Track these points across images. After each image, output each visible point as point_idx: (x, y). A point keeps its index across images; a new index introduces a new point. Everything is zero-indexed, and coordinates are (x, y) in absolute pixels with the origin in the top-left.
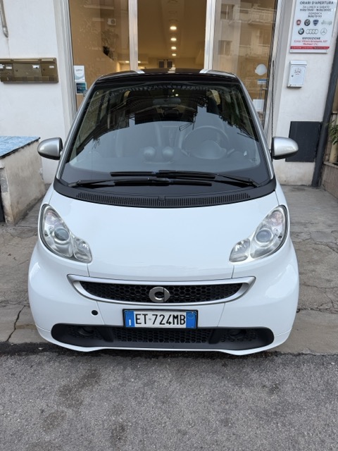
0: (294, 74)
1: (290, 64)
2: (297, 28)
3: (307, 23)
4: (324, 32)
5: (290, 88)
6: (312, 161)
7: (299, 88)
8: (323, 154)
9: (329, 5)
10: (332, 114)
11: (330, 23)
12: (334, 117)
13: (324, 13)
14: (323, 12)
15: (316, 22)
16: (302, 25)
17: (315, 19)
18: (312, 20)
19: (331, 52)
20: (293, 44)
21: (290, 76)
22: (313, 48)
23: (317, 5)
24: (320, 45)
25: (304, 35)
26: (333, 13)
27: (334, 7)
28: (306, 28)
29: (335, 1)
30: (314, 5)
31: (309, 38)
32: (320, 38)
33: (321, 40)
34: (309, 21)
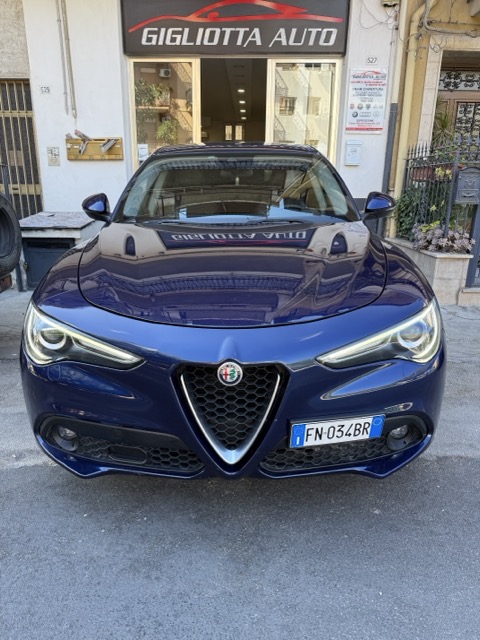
0: (351, 153)
1: (346, 144)
2: (350, 112)
3: (360, 108)
4: (376, 115)
5: (347, 166)
7: (357, 166)
8: (383, 230)
9: (379, 91)
10: (389, 190)
11: (382, 107)
12: (391, 193)
13: (375, 98)
15: (368, 106)
16: (356, 109)
17: (367, 103)
18: (364, 105)
19: (386, 129)
20: (348, 126)
21: (346, 155)
22: (368, 129)
24: (373, 126)
25: (358, 117)
26: (384, 98)
27: (384, 93)
28: (359, 111)
29: (385, 88)
30: (366, 91)
31: (364, 120)
32: (372, 121)
33: (375, 122)
34: (362, 105)
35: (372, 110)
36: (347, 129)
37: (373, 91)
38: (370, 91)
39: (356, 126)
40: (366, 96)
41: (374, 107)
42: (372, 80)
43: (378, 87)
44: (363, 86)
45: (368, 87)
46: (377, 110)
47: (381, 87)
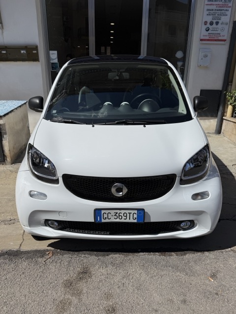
0: (203, 58)
2: (204, 27)
3: (211, 24)
4: (223, 30)
6: (216, 116)
7: (206, 67)
8: (223, 112)
9: (225, 12)
10: (228, 85)
11: (227, 24)
12: (229, 87)
14: (222, 17)
15: (217, 23)
16: (208, 25)
18: (214, 21)
19: (227, 43)
20: (202, 38)
24: (220, 38)
25: (210, 32)
26: (228, 17)
27: (229, 13)
28: (210, 27)
29: (230, 9)
30: (216, 11)
31: (213, 34)
32: (219, 34)
33: (221, 35)
34: (213, 22)
35: (219, 26)
36: (201, 40)
37: (221, 12)
38: (219, 12)
39: (207, 38)
40: (217, 16)
41: (221, 24)
42: (221, 3)
43: (225, 8)
44: (214, 7)
45: (218, 8)
46: (223, 26)
47: (227, 9)
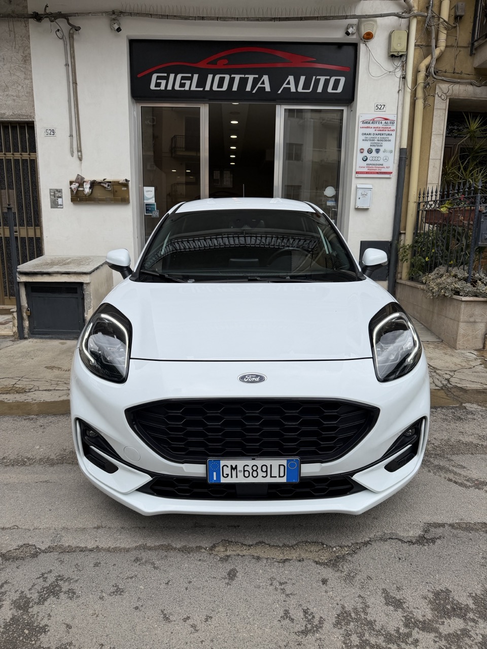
0: (361, 197)
1: (357, 188)
2: (360, 156)
3: (370, 151)
4: (386, 159)
5: (357, 209)
6: (385, 280)
7: (367, 209)
8: (395, 273)
9: (388, 136)
10: (401, 234)
11: (391, 152)
12: (403, 236)
14: (384, 143)
15: (378, 151)
16: (365, 153)
17: (377, 148)
18: (374, 149)
19: (394, 177)
20: (358, 170)
21: (357, 199)
22: (377, 173)
23: (377, 136)
24: (383, 170)
25: (368, 162)
26: (393, 142)
27: (392, 138)
28: (369, 156)
29: (394, 133)
30: (375, 136)
31: (374, 165)
32: (382, 165)
33: (384, 166)
34: (372, 150)
35: (381, 154)
36: (357, 173)
37: (382, 136)
38: (379, 136)
39: (366, 170)
40: (375, 142)
41: (384, 152)
42: (380, 126)
43: (387, 132)
44: (372, 131)
45: (378, 132)
46: (386, 154)
47: (390, 132)
